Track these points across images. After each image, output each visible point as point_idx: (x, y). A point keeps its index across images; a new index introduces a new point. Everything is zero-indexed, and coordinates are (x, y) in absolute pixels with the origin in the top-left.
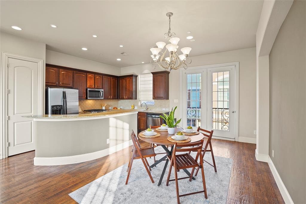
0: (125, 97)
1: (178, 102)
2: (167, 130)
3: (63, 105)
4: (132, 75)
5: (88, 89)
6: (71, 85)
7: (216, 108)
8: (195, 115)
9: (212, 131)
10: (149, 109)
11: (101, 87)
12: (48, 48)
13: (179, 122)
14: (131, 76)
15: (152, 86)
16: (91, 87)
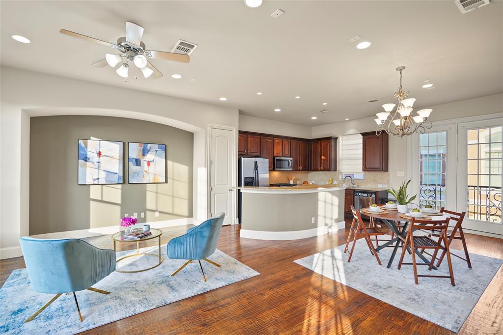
0: (319, 168)
1: (403, 175)
2: (397, 208)
3: (255, 177)
4: (331, 137)
5: (276, 158)
6: (258, 154)
7: (475, 187)
8: (434, 196)
9: (464, 213)
10: (357, 184)
11: (289, 155)
12: (241, 113)
13: (414, 199)
14: (329, 139)
15: (361, 151)
16: (279, 155)
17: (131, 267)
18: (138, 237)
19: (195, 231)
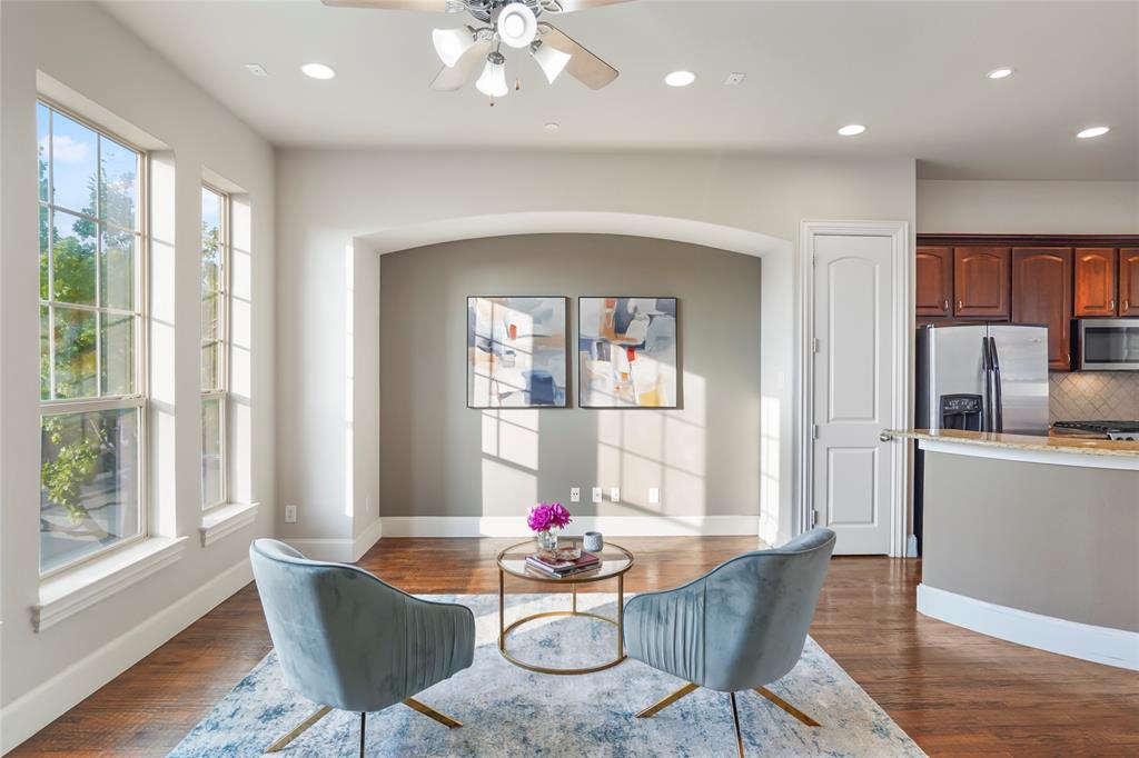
5: (1084, 324)
6: (1001, 311)
16: (1098, 312)
17: (543, 650)
18: (556, 571)
19: (701, 587)
